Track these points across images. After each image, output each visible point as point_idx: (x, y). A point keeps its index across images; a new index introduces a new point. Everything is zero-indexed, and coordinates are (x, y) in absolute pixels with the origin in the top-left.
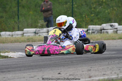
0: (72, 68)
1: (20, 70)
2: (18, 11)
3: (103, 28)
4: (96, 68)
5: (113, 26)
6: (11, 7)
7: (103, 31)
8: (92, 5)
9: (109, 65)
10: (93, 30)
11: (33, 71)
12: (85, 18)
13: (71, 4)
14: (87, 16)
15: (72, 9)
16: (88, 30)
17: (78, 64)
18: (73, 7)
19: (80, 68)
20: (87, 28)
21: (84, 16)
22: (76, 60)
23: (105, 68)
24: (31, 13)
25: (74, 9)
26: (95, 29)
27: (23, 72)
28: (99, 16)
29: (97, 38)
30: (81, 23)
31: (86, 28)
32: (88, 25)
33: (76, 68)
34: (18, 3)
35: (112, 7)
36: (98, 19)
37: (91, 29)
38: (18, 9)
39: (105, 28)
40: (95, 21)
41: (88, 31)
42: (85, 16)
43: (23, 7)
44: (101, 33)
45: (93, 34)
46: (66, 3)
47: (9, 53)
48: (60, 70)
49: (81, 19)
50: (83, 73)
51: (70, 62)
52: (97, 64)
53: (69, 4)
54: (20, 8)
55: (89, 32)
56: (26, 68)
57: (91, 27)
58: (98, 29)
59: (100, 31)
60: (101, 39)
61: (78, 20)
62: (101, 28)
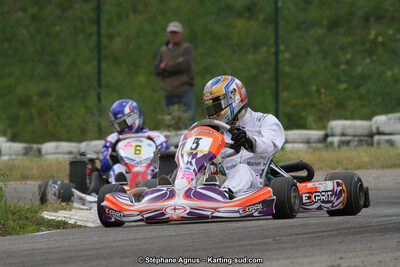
0: (277, 259)
2: (99, 73)
3: (378, 129)
4: (357, 261)
6: (74, 63)
7: (376, 138)
8: (340, 53)
10: (343, 135)
12: (316, 95)
13: (273, 50)
14: (323, 91)
15: (277, 68)
16: (326, 136)
17: (297, 247)
18: (277, 60)
19: (306, 260)
20: (324, 127)
21: (314, 88)
22: (292, 235)
23: (387, 260)
24: (141, 79)
25: (280, 66)
26: (349, 131)
28: (362, 90)
29: (356, 161)
30: (304, 114)
31: (318, 129)
32: (329, 120)
33: (288, 261)
34: (99, 47)
36: (361, 98)
37: (338, 130)
38: (99, 66)
39: (382, 129)
40: (351, 104)
41: (330, 139)
42: (318, 91)
43: (116, 61)
44: (372, 144)
45: (344, 148)
46: (256, 47)
47: (70, 210)
51: (271, 240)
52: (359, 246)
53: (264, 49)
54: (104, 65)
55: (332, 143)
56: (125, 260)
57: (337, 125)
58: (361, 131)
59: (368, 138)
60: (371, 165)
61: (294, 102)
62: (371, 127)
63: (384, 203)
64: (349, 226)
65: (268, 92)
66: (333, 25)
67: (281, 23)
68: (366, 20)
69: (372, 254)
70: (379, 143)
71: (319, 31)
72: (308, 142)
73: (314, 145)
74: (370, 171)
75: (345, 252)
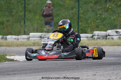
0: (77, 72)
1: (26, 73)
2: (25, 15)
4: (101, 73)
5: (118, 32)
6: (17, 12)
7: (108, 37)
8: (98, 11)
9: (114, 70)
10: (98, 36)
11: (39, 74)
12: (90, 24)
13: (77, 10)
14: (92, 22)
15: (79, 15)
16: (93, 36)
17: (83, 69)
18: (79, 13)
19: (86, 73)
20: (93, 33)
21: (90, 21)
22: (82, 65)
23: (110, 73)
24: (37, 17)
25: (80, 15)
26: (100, 35)
27: (28, 75)
28: (104, 23)
29: (102, 44)
30: (86, 29)
31: (91, 34)
32: (94, 31)
33: (81, 73)
34: (25, 7)
35: (118, 14)
36: (104, 25)
37: (96, 34)
38: (25, 13)
39: (110, 34)
40: (101, 27)
41: (94, 37)
42: (91, 22)
43: (30, 12)
44: (106, 39)
45: (98, 40)
46: (72, 9)
47: (15, 56)
48: (65, 74)
49: (87, 25)
50: (88, 77)
51: (75, 66)
52: (102, 69)
53: (75, 9)
54: (26, 13)
55: (95, 38)
56: (31, 71)
57: (96, 33)
58: (103, 35)
59: (106, 37)
60: (106, 45)
61: (83, 25)
62: (106, 34)
63: (110, 56)
64: (99, 63)
65: (76, 22)
66: (96, 3)
67: (80, 2)
68: (106, 1)
69: (106, 71)
70: (109, 38)
71: (92, 5)
72: (88, 38)
73: (89, 38)
74: (106, 47)
75: (97, 71)
